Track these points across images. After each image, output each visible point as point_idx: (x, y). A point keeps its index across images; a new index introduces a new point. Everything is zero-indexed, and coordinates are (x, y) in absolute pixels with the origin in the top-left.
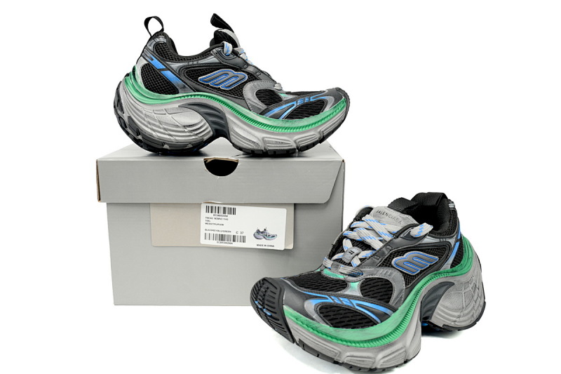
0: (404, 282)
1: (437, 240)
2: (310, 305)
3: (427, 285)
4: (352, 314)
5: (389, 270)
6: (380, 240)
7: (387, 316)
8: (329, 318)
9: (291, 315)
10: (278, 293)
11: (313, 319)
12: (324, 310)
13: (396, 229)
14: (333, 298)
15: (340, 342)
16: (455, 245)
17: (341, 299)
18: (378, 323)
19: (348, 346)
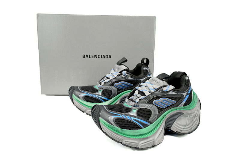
0: (157, 111)
1: (176, 93)
2: (112, 118)
3: (169, 113)
4: (130, 123)
5: (151, 105)
6: (149, 92)
7: (147, 126)
8: (119, 124)
9: (102, 121)
10: (98, 112)
11: (111, 124)
12: (117, 121)
13: (157, 87)
14: (123, 115)
15: (123, 135)
16: (186, 96)
17: (127, 116)
18: (142, 128)
19: (126, 137)
